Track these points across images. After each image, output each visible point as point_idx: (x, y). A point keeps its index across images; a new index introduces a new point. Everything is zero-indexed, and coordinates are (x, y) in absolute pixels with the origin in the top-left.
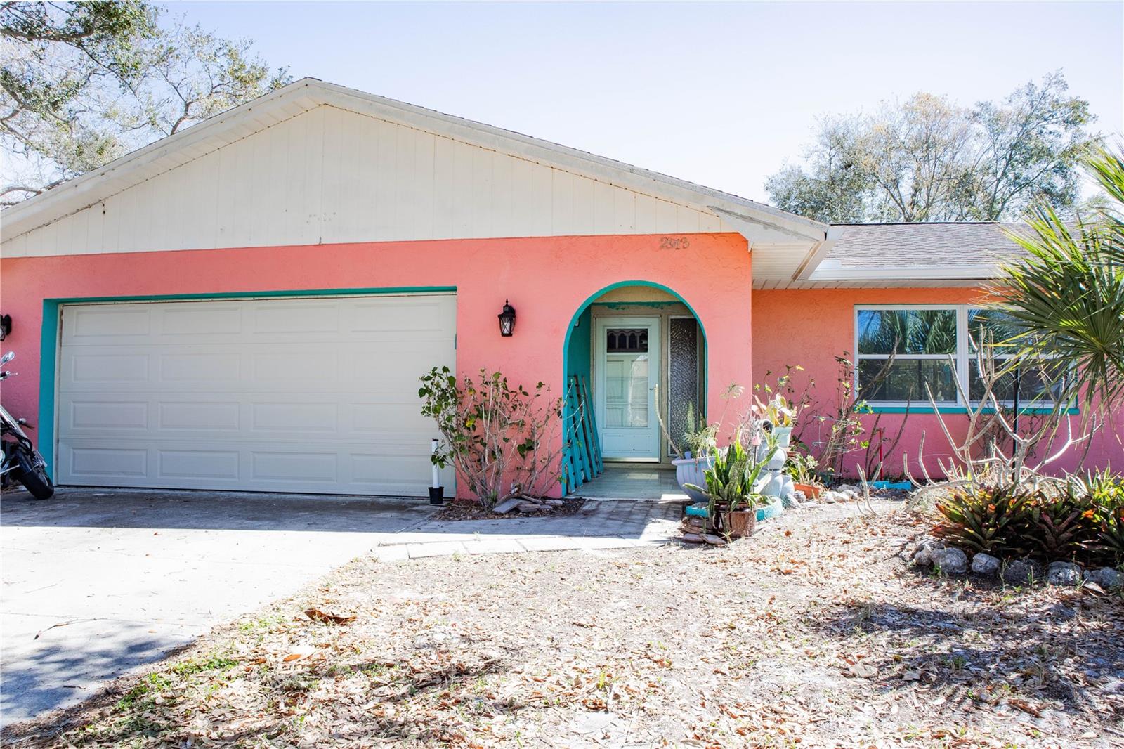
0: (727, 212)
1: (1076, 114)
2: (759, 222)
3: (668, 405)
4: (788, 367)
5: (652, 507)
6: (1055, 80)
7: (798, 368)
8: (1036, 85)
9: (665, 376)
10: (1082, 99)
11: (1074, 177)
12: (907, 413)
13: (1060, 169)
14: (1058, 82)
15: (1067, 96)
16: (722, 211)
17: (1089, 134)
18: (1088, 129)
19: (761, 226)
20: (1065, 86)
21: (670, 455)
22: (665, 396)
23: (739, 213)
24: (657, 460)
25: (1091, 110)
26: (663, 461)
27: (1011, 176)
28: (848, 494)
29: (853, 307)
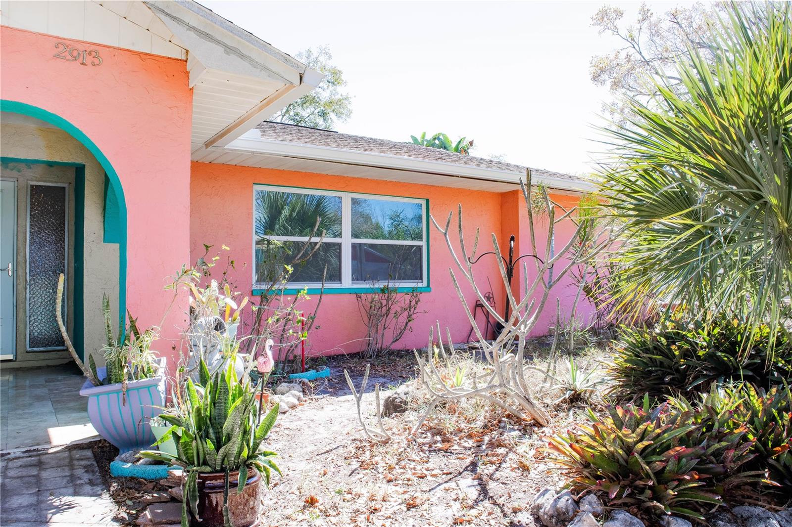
0: (174, 18)
1: (335, 78)
2: (219, 42)
3: (26, 289)
4: (207, 247)
5: (40, 465)
6: (323, 51)
7: (224, 247)
8: (312, 52)
9: (22, 254)
10: (338, 68)
11: (329, 121)
12: (321, 294)
13: (323, 114)
14: (326, 53)
15: (331, 64)
16: (167, 14)
17: (340, 94)
18: (341, 90)
19: (220, 49)
20: (330, 57)
21: (29, 349)
22: (22, 279)
23: (193, 23)
24: (11, 357)
25: (344, 77)
26: (19, 358)
27: (292, 114)
28: (294, 396)
29: (253, 186)
